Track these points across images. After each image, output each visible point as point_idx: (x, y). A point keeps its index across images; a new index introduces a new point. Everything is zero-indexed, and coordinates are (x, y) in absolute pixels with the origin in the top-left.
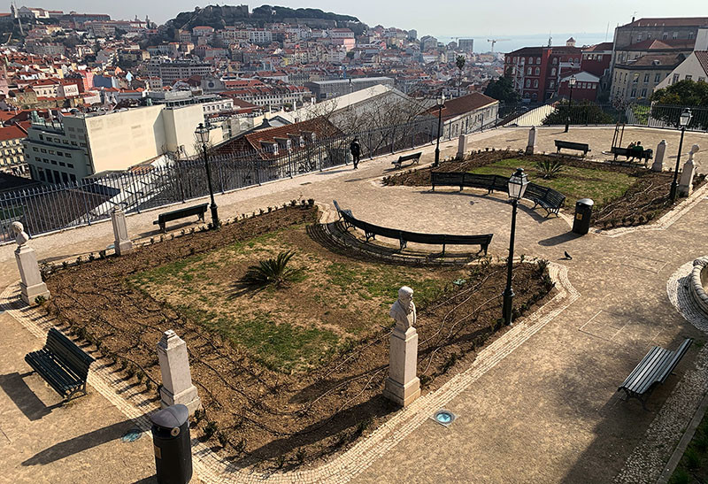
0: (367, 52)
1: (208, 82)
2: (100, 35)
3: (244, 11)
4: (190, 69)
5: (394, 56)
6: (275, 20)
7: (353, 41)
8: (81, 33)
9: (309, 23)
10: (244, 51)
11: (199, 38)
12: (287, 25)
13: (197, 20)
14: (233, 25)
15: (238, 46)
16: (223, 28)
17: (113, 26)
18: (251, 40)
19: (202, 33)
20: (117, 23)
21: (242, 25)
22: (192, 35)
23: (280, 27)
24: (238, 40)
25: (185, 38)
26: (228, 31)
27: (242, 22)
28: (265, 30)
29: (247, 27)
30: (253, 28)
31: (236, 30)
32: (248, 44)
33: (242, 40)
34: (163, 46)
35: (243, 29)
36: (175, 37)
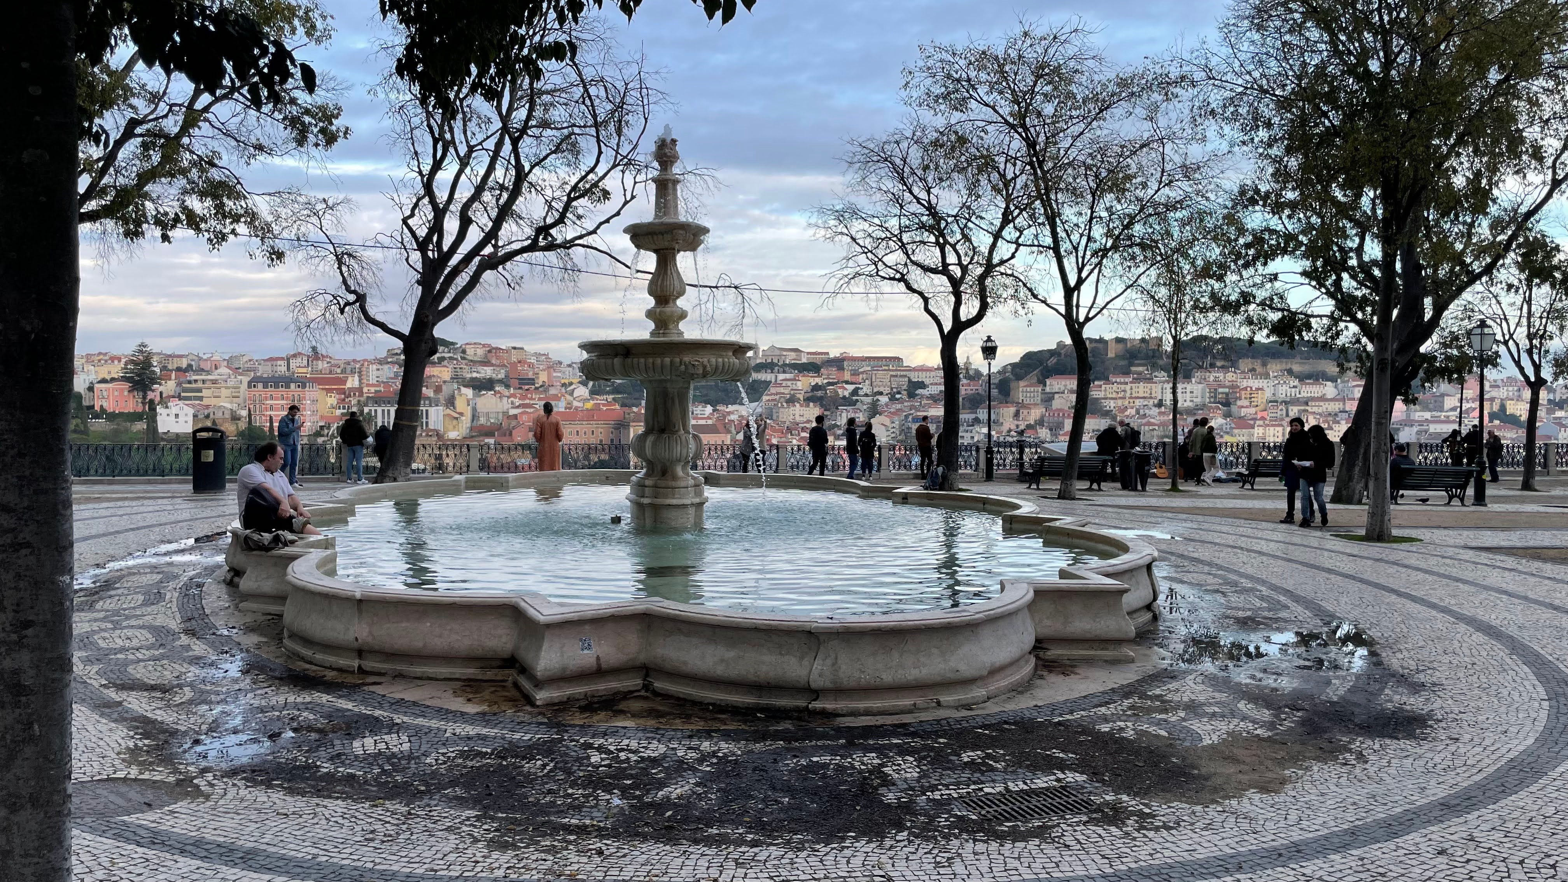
2: (881, 389)
3: (1153, 346)
6: (1219, 364)
8: (850, 388)
9: (1296, 368)
10: (1144, 421)
11: (1056, 396)
12: (1243, 372)
13: (1056, 364)
14: (1127, 373)
15: (1133, 412)
16: (1106, 379)
17: (905, 376)
18: (1161, 400)
19: (1063, 388)
20: (915, 370)
21: (1147, 372)
22: (1044, 390)
23: (1228, 376)
24: (1134, 402)
25: (1031, 397)
26: (1115, 384)
27: (1147, 368)
28: (1194, 382)
29: (1154, 376)
30: (1167, 379)
31: (1130, 382)
32: (1154, 408)
33: (1142, 400)
34: (985, 411)
35: (1145, 379)
36: (1011, 394)
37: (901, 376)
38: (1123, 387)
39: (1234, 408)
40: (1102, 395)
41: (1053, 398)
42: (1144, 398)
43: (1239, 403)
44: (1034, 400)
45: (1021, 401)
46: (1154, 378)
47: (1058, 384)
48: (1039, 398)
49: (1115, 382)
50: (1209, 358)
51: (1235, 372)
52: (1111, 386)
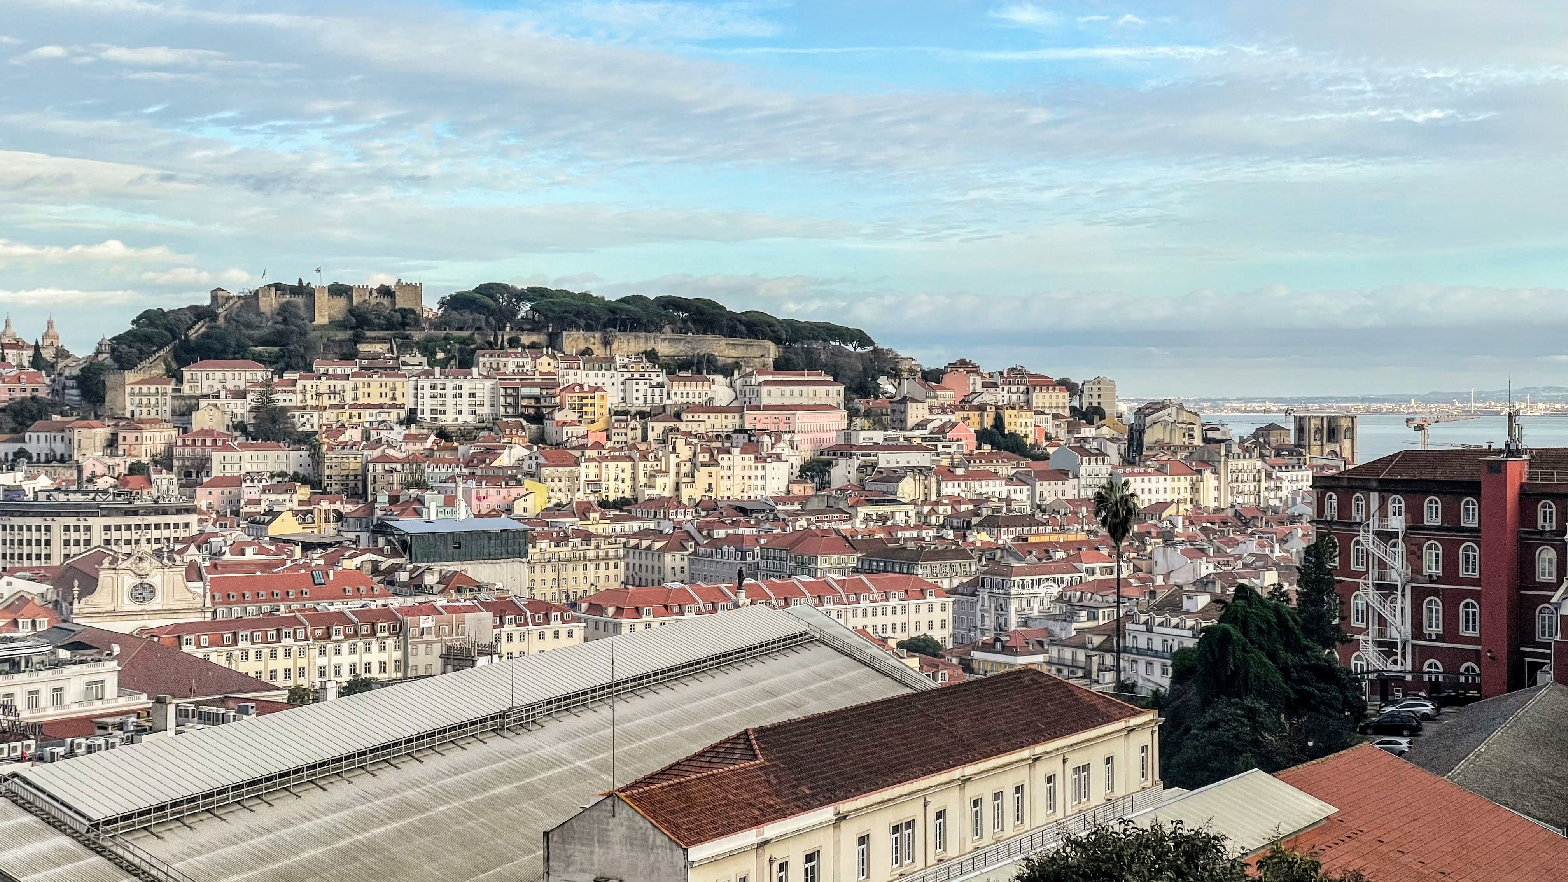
0: (885, 460)
1: (128, 581)
3: (401, 303)
4: (97, 523)
5: (995, 476)
6: (526, 339)
7: (838, 420)
9: (664, 349)
10: (376, 453)
11: (203, 403)
12: (567, 357)
13: (206, 336)
14: (349, 356)
15: (357, 435)
16: (308, 368)
18: (413, 412)
19: (218, 386)
21: (388, 355)
22: (179, 391)
23: (541, 364)
24: (360, 414)
25: (148, 405)
26: (324, 379)
27: (388, 346)
28: (475, 374)
29: (405, 364)
30: (427, 368)
31: (355, 375)
32: (397, 428)
33: (375, 411)
34: (42, 435)
35: (385, 369)
36: (107, 399)
38: (339, 384)
39: (550, 427)
40: (297, 400)
41: (196, 408)
42: (381, 406)
43: (559, 416)
44: (153, 412)
45: (128, 415)
46: (403, 368)
47: (207, 378)
48: (168, 408)
49: (325, 374)
50: (508, 329)
51: (554, 357)
52: (315, 382)
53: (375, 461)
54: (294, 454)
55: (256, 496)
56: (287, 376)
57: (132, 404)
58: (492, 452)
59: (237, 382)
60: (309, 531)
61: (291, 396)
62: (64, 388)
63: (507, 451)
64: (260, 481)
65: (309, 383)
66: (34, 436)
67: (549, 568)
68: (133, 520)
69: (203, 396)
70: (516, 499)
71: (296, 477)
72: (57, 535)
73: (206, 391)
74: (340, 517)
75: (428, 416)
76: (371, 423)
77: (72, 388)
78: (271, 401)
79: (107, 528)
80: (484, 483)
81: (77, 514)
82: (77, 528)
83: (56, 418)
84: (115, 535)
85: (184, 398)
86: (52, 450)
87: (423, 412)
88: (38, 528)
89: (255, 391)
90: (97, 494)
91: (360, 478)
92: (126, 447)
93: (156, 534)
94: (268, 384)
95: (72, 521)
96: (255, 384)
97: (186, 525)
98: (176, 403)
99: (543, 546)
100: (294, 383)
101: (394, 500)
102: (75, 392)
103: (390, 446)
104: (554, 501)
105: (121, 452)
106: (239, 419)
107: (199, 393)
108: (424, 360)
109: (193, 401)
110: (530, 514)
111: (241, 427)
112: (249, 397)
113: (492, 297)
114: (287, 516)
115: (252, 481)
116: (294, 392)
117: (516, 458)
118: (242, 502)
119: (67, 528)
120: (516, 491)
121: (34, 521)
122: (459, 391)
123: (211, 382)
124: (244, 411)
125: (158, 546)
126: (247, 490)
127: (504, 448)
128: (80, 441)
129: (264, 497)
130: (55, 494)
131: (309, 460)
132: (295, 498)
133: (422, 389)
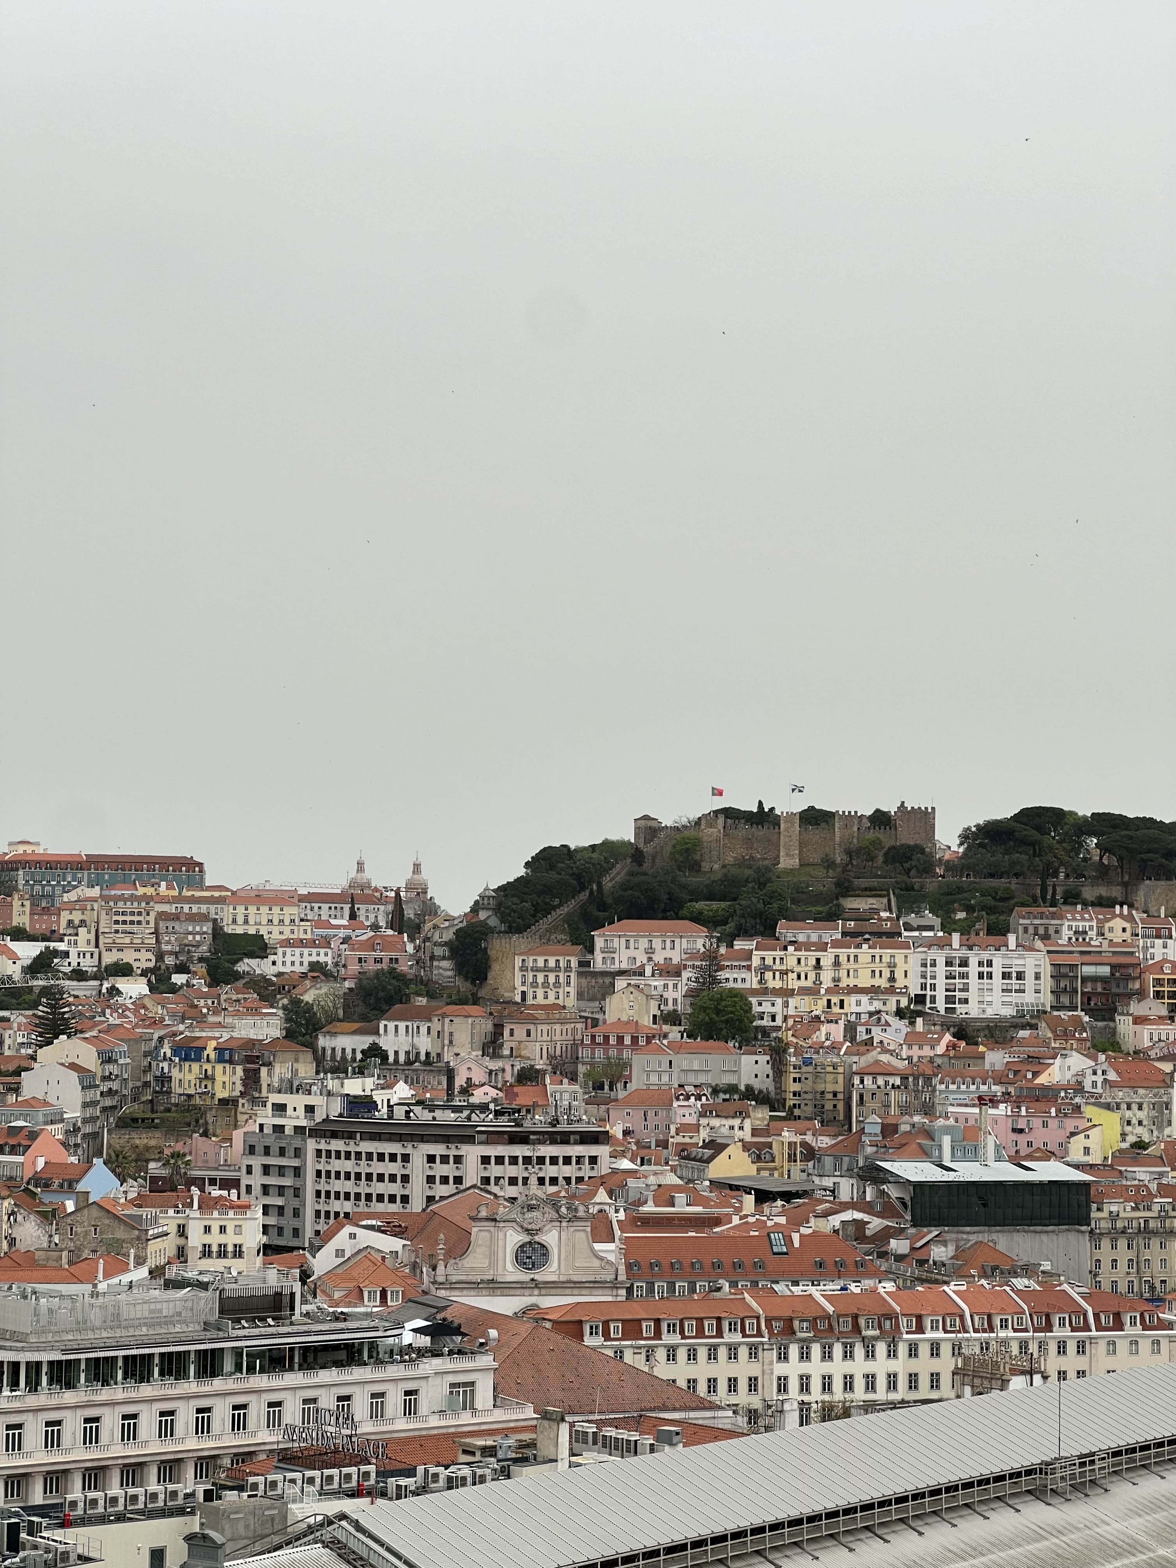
1: (514, 1238)
4: (472, 1153)
10: (864, 1061)
12: (1152, 919)
13: (626, 884)
14: (828, 916)
15: (837, 1031)
16: (769, 933)
17: (203, 918)
18: (920, 999)
19: (641, 958)
20: (236, 897)
21: (884, 914)
22: (588, 964)
23: (1111, 930)
24: (842, 1002)
25: (546, 984)
26: (791, 949)
27: (885, 900)
28: (1012, 944)
29: (908, 927)
30: (940, 934)
31: (836, 944)
32: (895, 1022)
33: (864, 999)
34: (402, 1025)
35: (879, 934)
36: (489, 977)
37: (192, 918)
38: (813, 956)
39: (1124, 1025)
40: (753, 980)
41: (611, 990)
42: (873, 991)
43: (1136, 1008)
44: (552, 995)
45: (518, 999)
46: (906, 934)
47: (627, 947)
48: (572, 990)
49: (792, 943)
50: (1062, 876)
51: (1130, 919)
52: (779, 953)
53: (862, 1074)
54: (747, 1061)
55: (691, 1120)
56: (739, 945)
57: (523, 984)
58: (1037, 1062)
59: (668, 953)
60: (765, 1174)
61: (745, 974)
62: (432, 958)
63: (1058, 1061)
64: (698, 1098)
65: (769, 955)
66: (391, 1025)
67: (1122, 1243)
68: (521, 1151)
69: (622, 973)
70: (1073, 1134)
71: (750, 1093)
72: (418, 1168)
73: (624, 966)
74: (810, 1153)
75: (941, 1005)
76: (858, 1015)
77: (444, 958)
78: (715, 981)
79: (485, 1160)
80: (1023, 1109)
81: (446, 1139)
82: (445, 1159)
83: (422, 1001)
84: (495, 1170)
85: (595, 974)
86: (413, 1046)
87: (933, 999)
88: (393, 1158)
89: (693, 967)
90: (472, 1112)
91: (840, 1096)
92: (513, 1044)
93: (550, 1171)
94: (711, 957)
95: (438, 1149)
96: (693, 955)
97: (593, 1160)
98: (584, 981)
99: (1114, 1208)
100: (749, 955)
101: (889, 1130)
102: (446, 964)
103: (885, 1051)
104: (1131, 1139)
105: (506, 1052)
106: (670, 1007)
107: (616, 967)
108: (937, 921)
109: (608, 980)
110: (1095, 1158)
111: (672, 1018)
112: (686, 975)
113: (1039, 829)
114: (735, 1150)
115: (687, 1098)
116: (749, 968)
117: (1073, 1071)
118: (673, 1129)
119: (431, 1159)
120: (1070, 1124)
121: (389, 1148)
122: (985, 969)
123: (632, 953)
124: (678, 995)
125: (553, 1189)
126: (681, 1111)
127: (1054, 1058)
128: (451, 1034)
129: (704, 1121)
130: (417, 1109)
131: (768, 1069)
132: (747, 1124)
133: (934, 964)
